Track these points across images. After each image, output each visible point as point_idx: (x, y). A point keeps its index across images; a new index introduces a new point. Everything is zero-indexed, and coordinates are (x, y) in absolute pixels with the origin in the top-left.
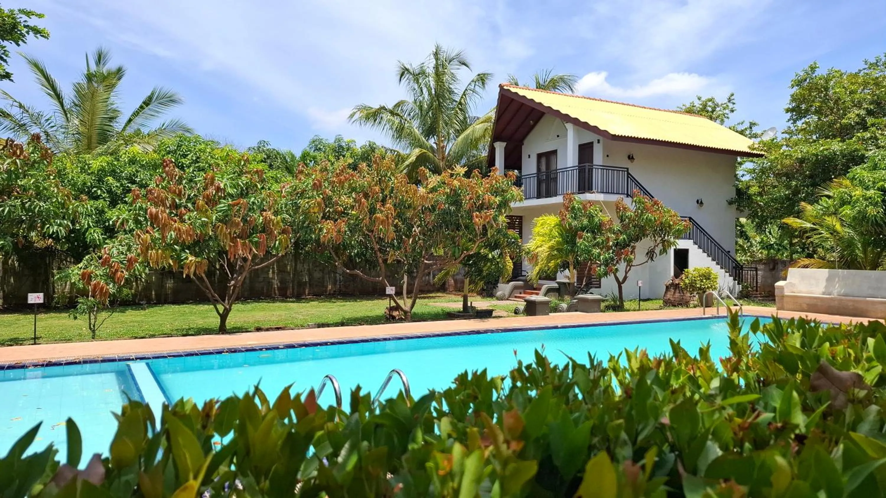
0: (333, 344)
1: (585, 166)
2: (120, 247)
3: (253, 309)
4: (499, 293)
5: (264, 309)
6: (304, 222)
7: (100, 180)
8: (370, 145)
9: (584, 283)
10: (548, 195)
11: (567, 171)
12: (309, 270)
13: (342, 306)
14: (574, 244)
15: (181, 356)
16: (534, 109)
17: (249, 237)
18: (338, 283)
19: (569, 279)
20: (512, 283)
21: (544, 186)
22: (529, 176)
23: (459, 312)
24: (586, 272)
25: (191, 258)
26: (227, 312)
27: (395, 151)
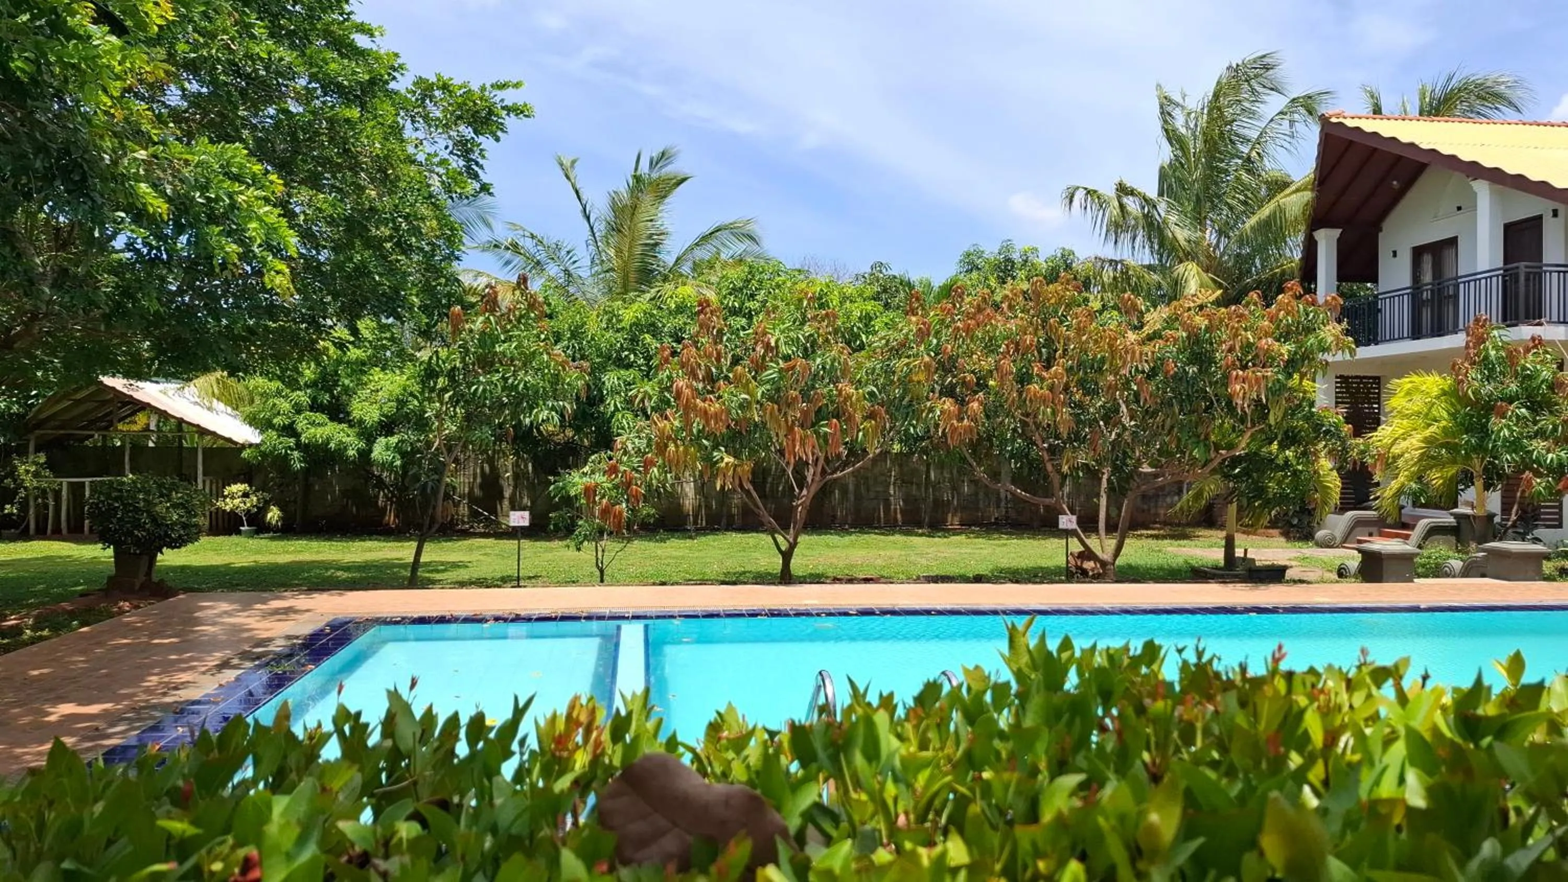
0: (940, 613)
1: (1517, 268)
2: (636, 440)
3: (852, 545)
4: (1320, 534)
5: (868, 546)
6: (902, 398)
7: (634, 340)
8: (1063, 256)
9: (1513, 517)
10: (1439, 330)
11: (1475, 280)
12: (951, 480)
13: (999, 546)
14: (1484, 432)
15: (696, 617)
16: (1399, 158)
17: (813, 425)
18: (1003, 504)
19: (1473, 508)
20: (1350, 514)
21: (1426, 314)
22: (1394, 294)
23: (1217, 568)
24: (1519, 494)
25: (728, 459)
26: (793, 546)
27: (1116, 262)
